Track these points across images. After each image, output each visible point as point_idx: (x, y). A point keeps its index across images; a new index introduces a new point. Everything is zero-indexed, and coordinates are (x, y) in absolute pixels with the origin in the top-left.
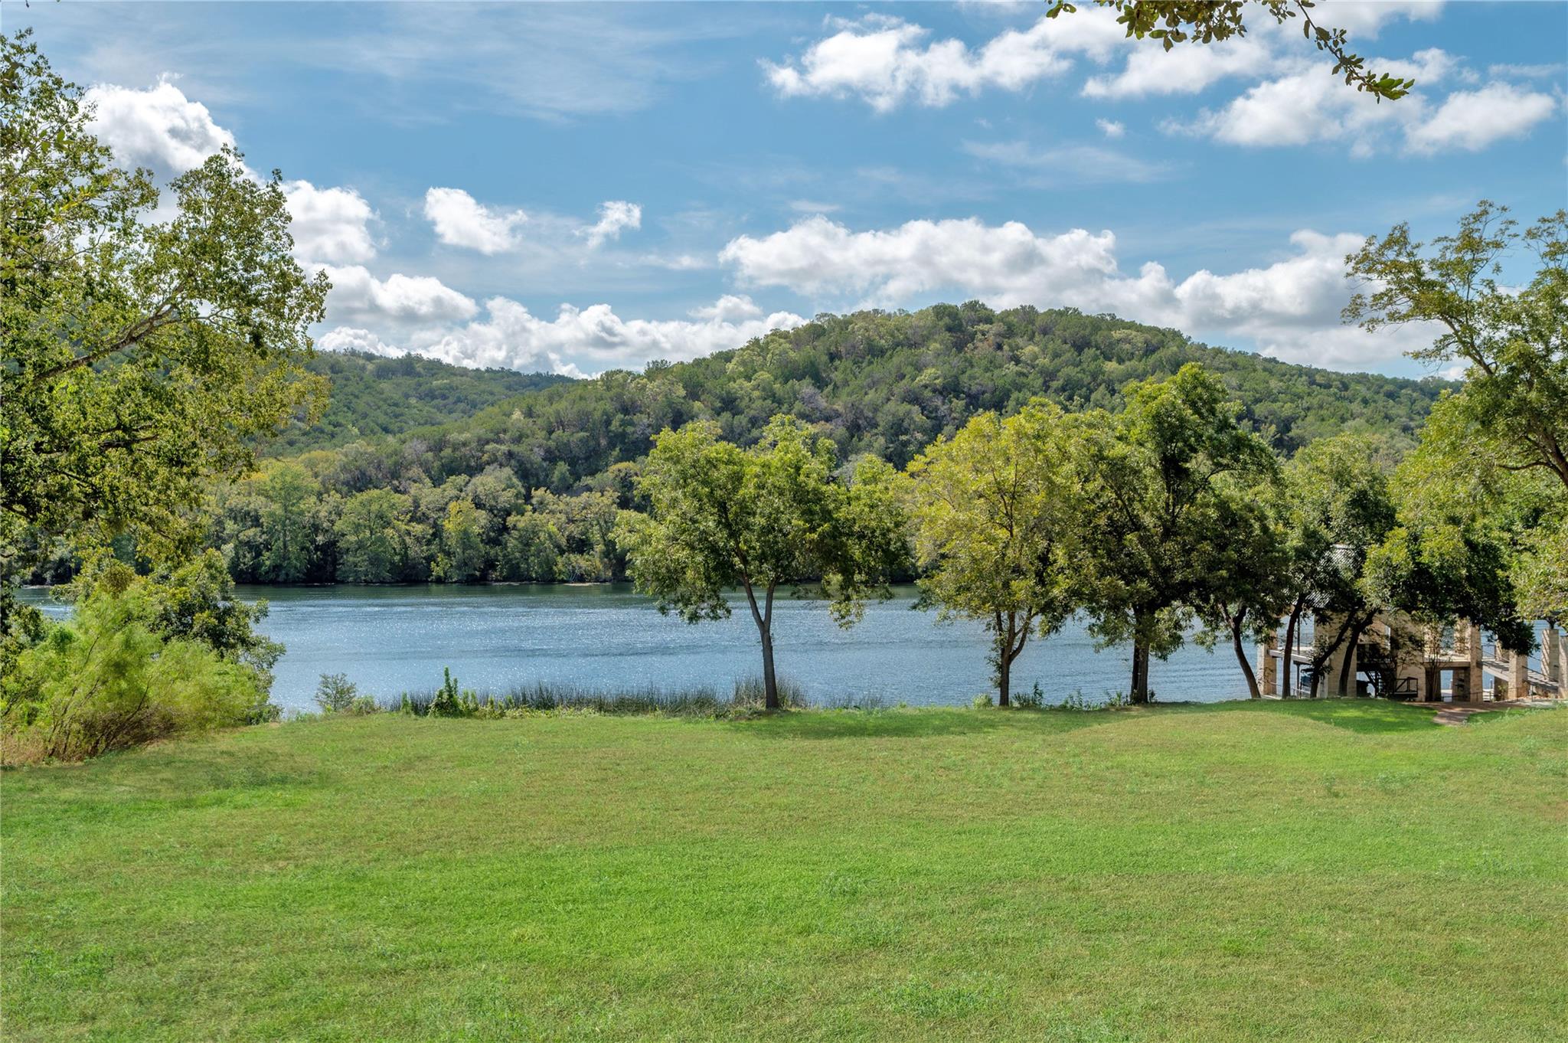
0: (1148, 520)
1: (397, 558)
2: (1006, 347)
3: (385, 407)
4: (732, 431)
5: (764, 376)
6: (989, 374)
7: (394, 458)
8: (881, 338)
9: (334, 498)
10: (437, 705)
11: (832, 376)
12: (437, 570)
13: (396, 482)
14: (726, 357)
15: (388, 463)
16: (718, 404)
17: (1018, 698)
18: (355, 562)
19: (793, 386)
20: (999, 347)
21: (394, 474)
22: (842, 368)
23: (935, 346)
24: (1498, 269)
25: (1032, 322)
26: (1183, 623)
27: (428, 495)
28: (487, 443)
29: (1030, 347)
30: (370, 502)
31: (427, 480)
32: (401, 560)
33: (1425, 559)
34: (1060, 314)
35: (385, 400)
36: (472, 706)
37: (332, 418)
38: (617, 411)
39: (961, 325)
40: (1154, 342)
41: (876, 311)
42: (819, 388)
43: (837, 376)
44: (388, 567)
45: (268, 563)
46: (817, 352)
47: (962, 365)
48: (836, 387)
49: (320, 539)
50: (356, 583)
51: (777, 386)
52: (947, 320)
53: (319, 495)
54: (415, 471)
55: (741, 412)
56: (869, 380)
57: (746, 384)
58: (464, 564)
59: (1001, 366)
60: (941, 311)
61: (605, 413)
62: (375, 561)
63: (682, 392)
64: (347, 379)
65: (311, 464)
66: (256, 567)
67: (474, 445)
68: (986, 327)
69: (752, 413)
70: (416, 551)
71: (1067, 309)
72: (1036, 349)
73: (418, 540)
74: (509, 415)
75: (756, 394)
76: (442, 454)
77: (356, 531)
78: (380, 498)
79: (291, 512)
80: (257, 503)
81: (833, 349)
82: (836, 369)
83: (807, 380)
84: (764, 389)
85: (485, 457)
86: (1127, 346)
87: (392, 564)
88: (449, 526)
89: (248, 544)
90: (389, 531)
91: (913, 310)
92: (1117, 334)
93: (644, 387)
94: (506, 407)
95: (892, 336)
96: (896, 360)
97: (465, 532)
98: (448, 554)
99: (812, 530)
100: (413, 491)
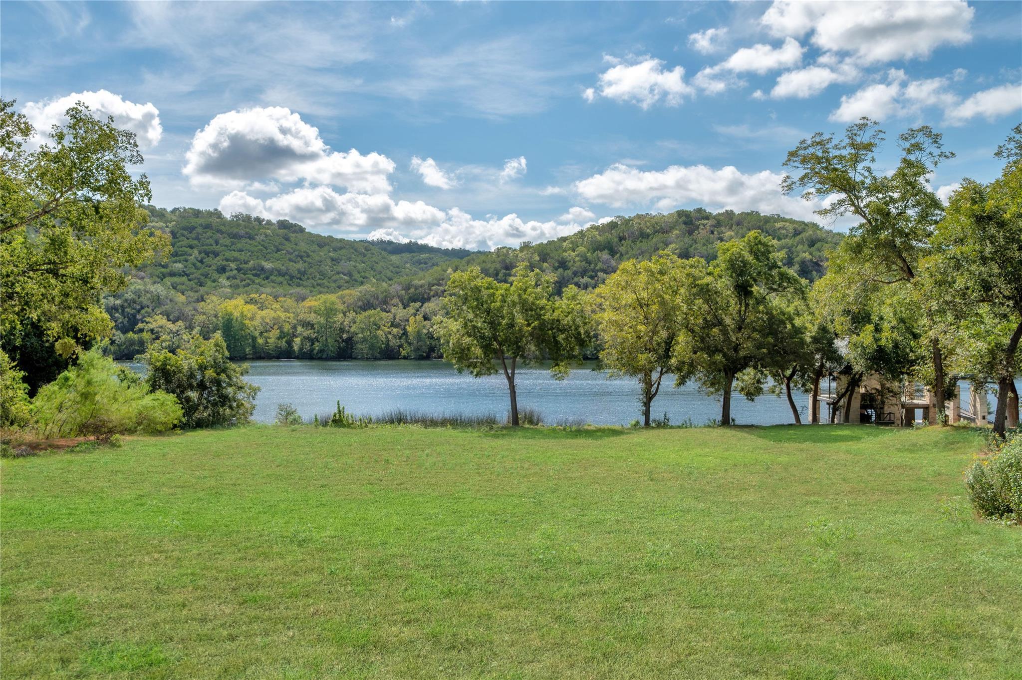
0: (728, 321)
1: (383, 346)
2: (715, 233)
3: (392, 268)
4: (564, 278)
5: (582, 249)
6: (705, 247)
7: (385, 294)
8: (648, 228)
9: (352, 315)
10: (333, 421)
11: (620, 249)
12: (404, 353)
13: (385, 306)
14: (564, 239)
15: (381, 296)
16: (557, 264)
17: (654, 421)
18: (362, 348)
19: (597, 255)
20: (712, 232)
21: (384, 303)
22: (625, 245)
23: (676, 232)
24: (873, 160)
25: (732, 219)
26: (762, 380)
27: (400, 312)
28: (433, 286)
29: (729, 233)
30: (369, 317)
31: (400, 305)
32: (385, 347)
33: (883, 343)
34: (748, 214)
35: (392, 265)
36: (350, 422)
37: (363, 274)
38: (502, 268)
39: (691, 221)
40: (800, 229)
41: (647, 214)
42: (612, 255)
43: (622, 249)
44: (379, 350)
45: (317, 348)
46: (613, 237)
47: (690, 242)
48: (622, 255)
49: (345, 336)
50: (362, 359)
51: (589, 254)
52: (684, 218)
53: (344, 314)
54: (395, 301)
55: (569, 269)
56: (639, 251)
57: (572, 253)
58: (417, 349)
59: (712, 243)
60: (681, 213)
61: (495, 269)
62: (372, 347)
63: (537, 258)
64: (373, 254)
65: (342, 298)
66: (312, 350)
67: (426, 287)
68: (706, 222)
69: (575, 268)
70: (394, 342)
71: (752, 212)
72: (733, 233)
73: (395, 336)
74: (445, 271)
75: (577, 258)
76: (409, 291)
77: (362, 332)
78: (374, 315)
79: (329, 322)
80: (312, 318)
81: (621, 234)
82: (622, 245)
83: (606, 251)
84: (582, 256)
85: (432, 293)
86: (784, 231)
87: (380, 348)
88: (409, 329)
89: (308, 338)
90: (380, 332)
91: (665, 213)
92: (778, 225)
93: (517, 256)
94: (444, 267)
95: (654, 227)
96: (654, 240)
97: (418, 332)
98: (410, 344)
99: (529, 325)
100: (393, 311)
